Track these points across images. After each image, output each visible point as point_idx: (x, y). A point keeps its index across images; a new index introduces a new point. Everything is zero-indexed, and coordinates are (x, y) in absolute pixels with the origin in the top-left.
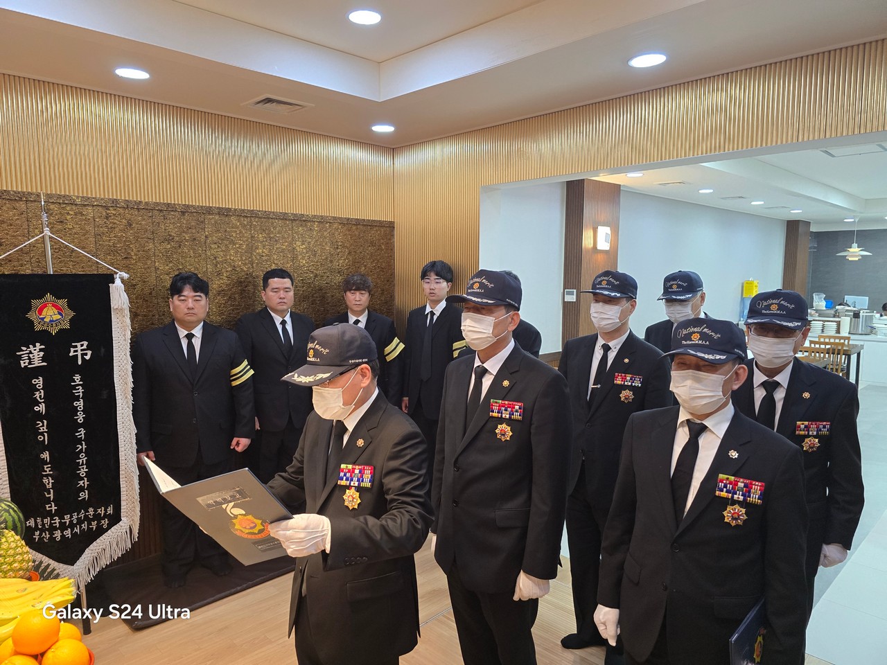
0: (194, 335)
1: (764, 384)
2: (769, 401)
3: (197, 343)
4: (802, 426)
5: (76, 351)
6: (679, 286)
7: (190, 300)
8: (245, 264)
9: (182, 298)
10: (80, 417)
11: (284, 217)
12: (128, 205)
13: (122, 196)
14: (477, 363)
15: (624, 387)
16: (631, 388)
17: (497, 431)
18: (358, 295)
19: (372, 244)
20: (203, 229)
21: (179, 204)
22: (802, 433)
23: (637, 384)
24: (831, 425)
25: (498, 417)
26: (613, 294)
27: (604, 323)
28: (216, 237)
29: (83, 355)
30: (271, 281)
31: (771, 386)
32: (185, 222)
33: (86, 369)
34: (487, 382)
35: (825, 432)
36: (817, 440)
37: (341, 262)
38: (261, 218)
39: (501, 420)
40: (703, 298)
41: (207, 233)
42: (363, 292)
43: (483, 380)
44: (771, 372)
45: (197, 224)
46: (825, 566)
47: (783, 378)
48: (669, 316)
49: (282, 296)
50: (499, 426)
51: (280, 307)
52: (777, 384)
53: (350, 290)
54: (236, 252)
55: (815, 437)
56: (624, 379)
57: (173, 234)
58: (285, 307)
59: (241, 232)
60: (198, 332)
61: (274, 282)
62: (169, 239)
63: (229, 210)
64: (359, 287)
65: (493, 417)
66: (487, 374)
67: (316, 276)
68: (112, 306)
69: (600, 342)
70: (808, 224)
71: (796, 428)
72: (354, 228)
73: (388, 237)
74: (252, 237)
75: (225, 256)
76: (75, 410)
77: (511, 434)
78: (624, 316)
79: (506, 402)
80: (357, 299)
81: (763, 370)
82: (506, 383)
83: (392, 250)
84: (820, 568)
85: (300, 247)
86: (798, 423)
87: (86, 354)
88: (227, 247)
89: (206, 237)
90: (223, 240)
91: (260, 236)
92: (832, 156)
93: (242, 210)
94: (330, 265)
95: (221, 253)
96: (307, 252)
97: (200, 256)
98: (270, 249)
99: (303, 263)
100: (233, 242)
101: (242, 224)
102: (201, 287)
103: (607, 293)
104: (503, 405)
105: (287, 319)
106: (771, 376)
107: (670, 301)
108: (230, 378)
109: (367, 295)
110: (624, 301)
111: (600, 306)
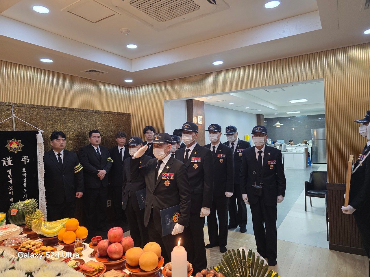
0: (61, 154)
1: (258, 152)
2: (260, 156)
3: (62, 157)
4: (269, 162)
5: (24, 159)
6: (230, 130)
7: (61, 141)
8: (79, 129)
9: (58, 140)
10: (25, 185)
11: (92, 111)
12: (38, 107)
13: (35, 103)
14: (187, 148)
15: (221, 158)
16: (223, 158)
18: (122, 139)
19: (123, 121)
20: (64, 116)
21: (55, 107)
22: (269, 164)
23: (224, 157)
24: (276, 161)
27: (213, 139)
28: (69, 119)
29: (26, 161)
30: (93, 134)
31: (260, 152)
32: (57, 113)
33: (28, 166)
35: (275, 163)
36: (273, 166)
37: (112, 128)
38: (84, 112)
40: (237, 134)
42: (124, 138)
43: (189, 153)
44: (260, 148)
45: (62, 114)
46: (279, 203)
47: (263, 150)
48: (228, 140)
52: (262, 151)
53: (119, 137)
54: (76, 124)
55: (272, 165)
56: (220, 156)
57: (53, 118)
58: (98, 143)
59: (77, 117)
60: (62, 153)
61: (94, 134)
62: (52, 120)
63: (73, 109)
64: (122, 136)
66: (190, 151)
67: (104, 133)
68: (37, 143)
69: (212, 146)
70: (263, 115)
71: (267, 163)
72: (117, 115)
73: (129, 119)
74: (81, 119)
75: (72, 126)
76: (23, 182)
77: (198, 167)
78: (219, 137)
80: (122, 140)
81: (258, 148)
82: (195, 153)
83: (130, 123)
85: (98, 123)
87: (27, 161)
88: (72, 122)
89: (65, 118)
90: (71, 120)
91: (84, 118)
92: (269, 92)
93: (77, 109)
94: (108, 129)
95: (70, 125)
96: (100, 124)
97: (62, 126)
98: (88, 123)
99: (99, 128)
100: (75, 121)
101: (78, 114)
102: (64, 136)
103: (214, 130)
104: (195, 159)
105: (99, 148)
106: (260, 149)
107: (228, 134)
108: (74, 170)
109: (125, 139)
110: (218, 133)
111: (212, 134)
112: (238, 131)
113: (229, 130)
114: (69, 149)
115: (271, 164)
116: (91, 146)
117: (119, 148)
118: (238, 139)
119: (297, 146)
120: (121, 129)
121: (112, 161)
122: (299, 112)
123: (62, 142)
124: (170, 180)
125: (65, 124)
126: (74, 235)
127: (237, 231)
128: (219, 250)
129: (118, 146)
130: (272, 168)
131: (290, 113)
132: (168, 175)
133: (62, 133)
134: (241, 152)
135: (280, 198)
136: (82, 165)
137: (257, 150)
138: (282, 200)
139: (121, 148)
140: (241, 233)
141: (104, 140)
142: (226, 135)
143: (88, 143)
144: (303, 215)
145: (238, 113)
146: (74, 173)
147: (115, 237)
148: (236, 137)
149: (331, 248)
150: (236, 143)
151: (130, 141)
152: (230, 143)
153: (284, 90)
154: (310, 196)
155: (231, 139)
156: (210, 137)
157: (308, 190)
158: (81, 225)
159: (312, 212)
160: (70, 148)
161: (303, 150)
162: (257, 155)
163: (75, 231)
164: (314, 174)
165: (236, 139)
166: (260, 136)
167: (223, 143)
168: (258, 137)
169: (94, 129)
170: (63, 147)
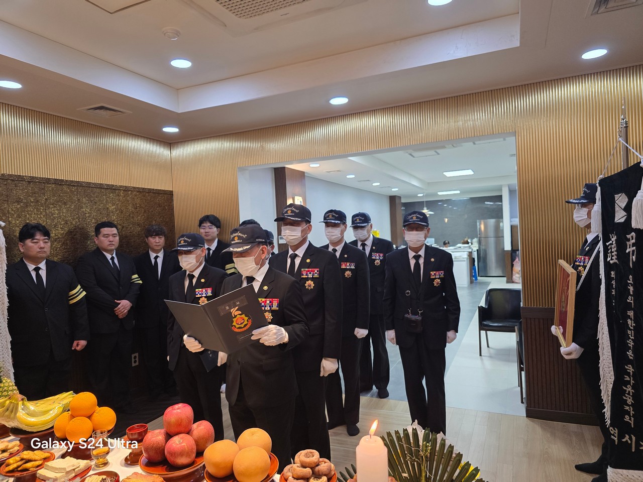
0: (40, 268)
1: (414, 257)
2: (417, 265)
3: (43, 273)
4: (433, 274)
6: (360, 220)
7: (41, 242)
8: (74, 219)
9: (35, 241)
11: (100, 186)
14: (291, 252)
15: (346, 270)
16: (350, 270)
17: (306, 285)
18: (157, 239)
19: (160, 206)
20: (44, 194)
21: (26, 176)
22: (433, 277)
23: (353, 267)
25: (306, 278)
26: (337, 222)
27: (334, 237)
28: (53, 200)
30: (102, 230)
32: (30, 189)
34: (298, 261)
35: (442, 276)
37: (139, 218)
38: (83, 187)
39: (307, 279)
40: (371, 226)
41: (46, 197)
42: (161, 236)
43: (295, 260)
44: (416, 250)
45: (40, 190)
46: (449, 343)
47: (422, 253)
48: (356, 237)
49: (111, 240)
50: (307, 282)
51: (110, 248)
52: (420, 256)
53: (151, 236)
54: (67, 211)
55: (438, 279)
56: (346, 265)
57: (22, 197)
58: (113, 247)
59: (70, 197)
60: (43, 265)
61: (104, 230)
62: (19, 202)
63: (62, 181)
64: (158, 234)
65: (303, 278)
66: (297, 258)
67: (123, 227)
69: (331, 248)
70: (400, 198)
71: (430, 275)
72: (147, 195)
73: (170, 201)
74: (79, 200)
75: (60, 213)
77: (314, 285)
78: (342, 233)
79: (310, 269)
80: (157, 241)
81: (414, 250)
82: (308, 261)
83: (173, 209)
84: (447, 344)
85: (112, 208)
86: (431, 272)
88: (60, 207)
89: (46, 199)
90: (58, 202)
91: (84, 199)
92: (413, 157)
93: (71, 181)
94: (132, 220)
95: (57, 211)
96: (116, 211)
97: (41, 213)
98: (91, 209)
99: (114, 218)
100: (65, 204)
101: (71, 191)
102: (46, 233)
103: (333, 221)
104: (308, 271)
105: (114, 255)
106: (417, 253)
107: (356, 227)
108: (68, 298)
109: (163, 239)
110: (342, 225)
111: (330, 229)
112: (372, 222)
113: (358, 220)
114: (56, 259)
115: (437, 276)
116: (99, 252)
117: (151, 255)
118: (371, 235)
119: (455, 249)
120: (155, 221)
121: (141, 282)
122: (458, 192)
123: (42, 244)
124: (272, 312)
125: (45, 209)
126: (87, 425)
127: (372, 396)
128: (346, 432)
129: (151, 253)
130: (437, 284)
131: (443, 194)
132: (268, 302)
133: (44, 227)
134: (378, 258)
135: (450, 334)
136: (84, 288)
137: (411, 254)
138: (455, 339)
139: (155, 255)
140: (379, 399)
141: (123, 241)
142: (351, 228)
143: (91, 247)
144: (477, 362)
145: (360, 193)
146: (68, 303)
147: (179, 423)
148: (369, 232)
149: (530, 414)
150: (369, 243)
151: (180, 243)
152: (359, 243)
153: (438, 154)
154: (486, 330)
155: (360, 236)
156: (328, 234)
157: (484, 320)
158: (101, 404)
159: (490, 357)
160: (57, 257)
161: (466, 256)
162: (412, 262)
163: (89, 417)
164: (491, 293)
165: (369, 236)
166: (417, 230)
167: (348, 242)
168: (415, 232)
169: (104, 220)
170: (44, 255)
